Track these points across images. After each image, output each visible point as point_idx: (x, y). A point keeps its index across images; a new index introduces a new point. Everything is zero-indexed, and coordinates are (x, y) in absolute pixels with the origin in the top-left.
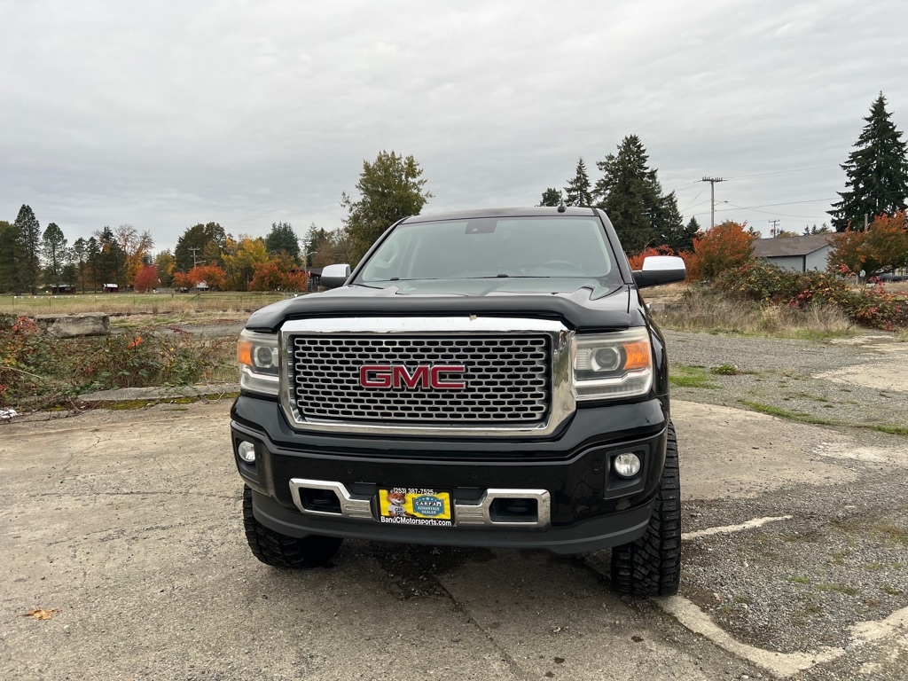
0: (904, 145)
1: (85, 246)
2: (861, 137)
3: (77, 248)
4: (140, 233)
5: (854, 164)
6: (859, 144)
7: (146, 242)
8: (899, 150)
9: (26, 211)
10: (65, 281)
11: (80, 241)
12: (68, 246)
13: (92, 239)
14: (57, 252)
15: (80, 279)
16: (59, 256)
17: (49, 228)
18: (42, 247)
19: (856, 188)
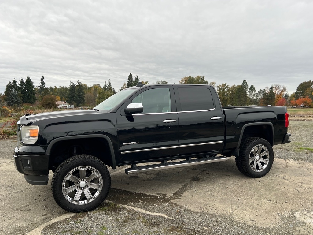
1: (262, 92)
3: (259, 93)
4: (282, 87)
7: (284, 89)
9: (245, 82)
10: (255, 104)
11: (260, 90)
12: (256, 92)
13: (264, 90)
14: (253, 94)
15: (259, 103)
16: (253, 96)
17: (251, 87)
18: (248, 93)
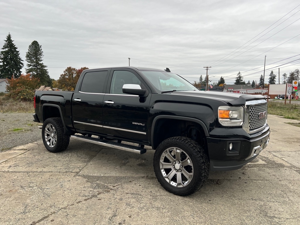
0: (18, 52)
2: (4, 46)
5: (2, 55)
6: (3, 49)
8: (17, 53)
19: (4, 63)
